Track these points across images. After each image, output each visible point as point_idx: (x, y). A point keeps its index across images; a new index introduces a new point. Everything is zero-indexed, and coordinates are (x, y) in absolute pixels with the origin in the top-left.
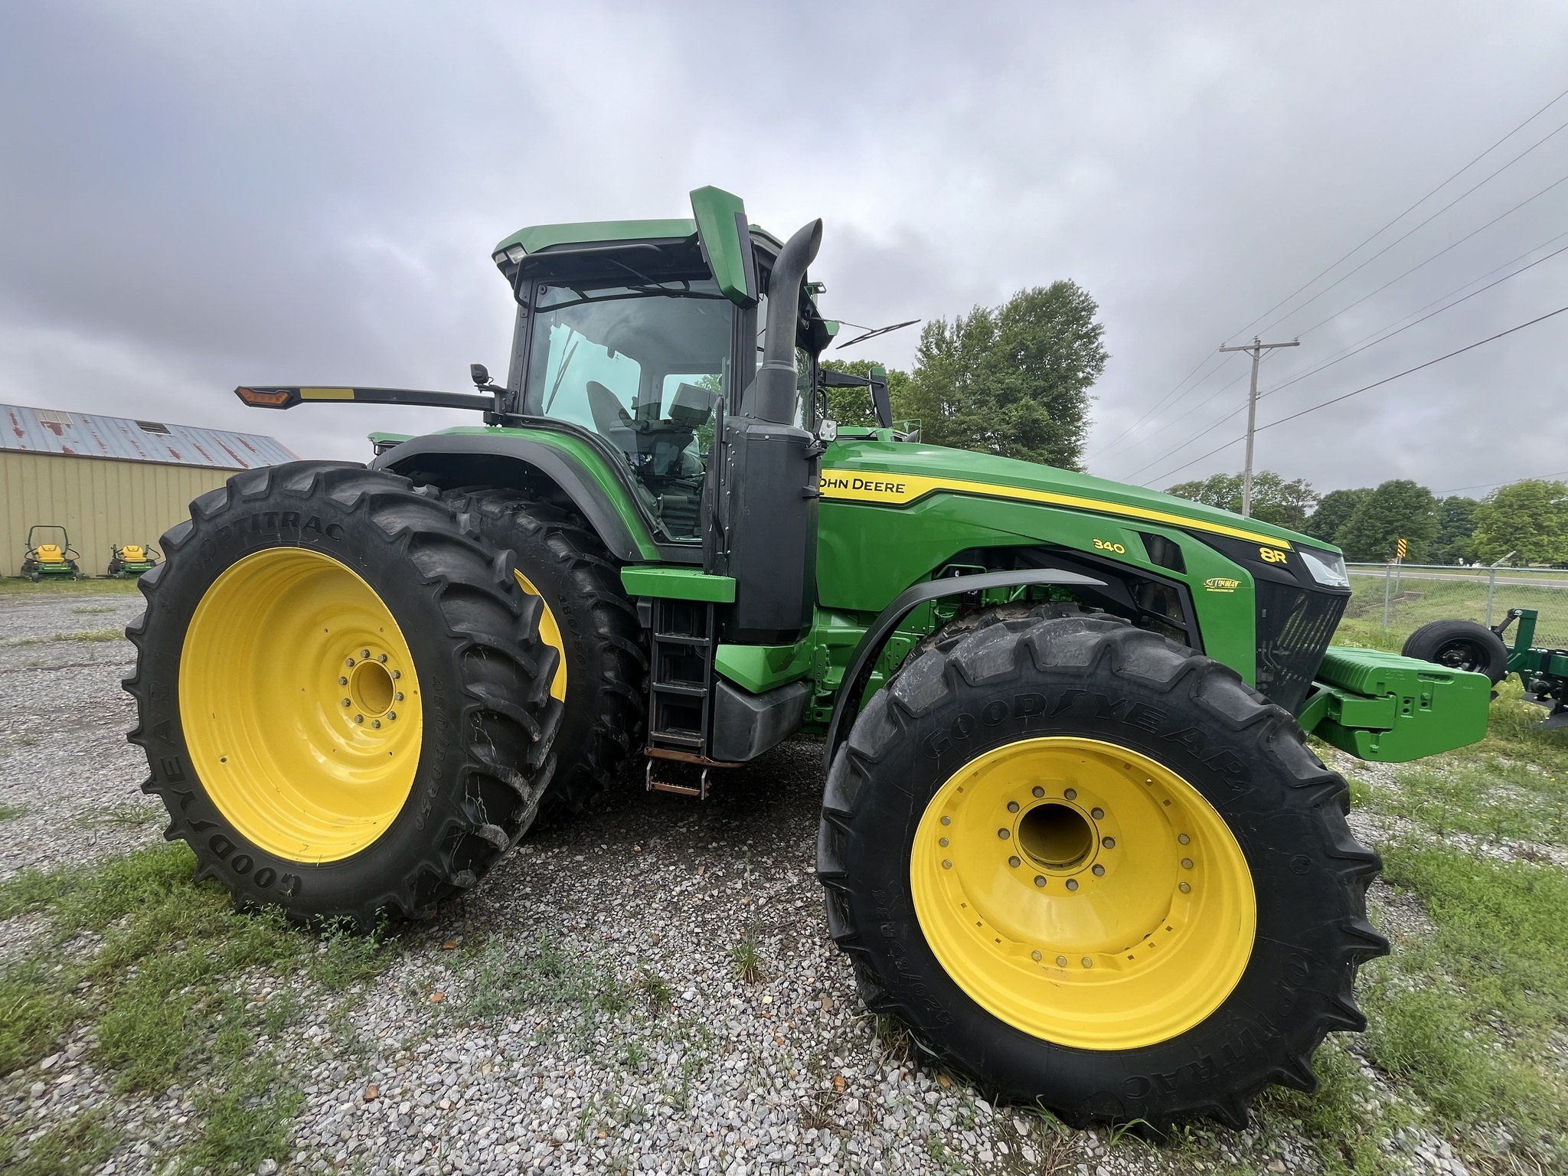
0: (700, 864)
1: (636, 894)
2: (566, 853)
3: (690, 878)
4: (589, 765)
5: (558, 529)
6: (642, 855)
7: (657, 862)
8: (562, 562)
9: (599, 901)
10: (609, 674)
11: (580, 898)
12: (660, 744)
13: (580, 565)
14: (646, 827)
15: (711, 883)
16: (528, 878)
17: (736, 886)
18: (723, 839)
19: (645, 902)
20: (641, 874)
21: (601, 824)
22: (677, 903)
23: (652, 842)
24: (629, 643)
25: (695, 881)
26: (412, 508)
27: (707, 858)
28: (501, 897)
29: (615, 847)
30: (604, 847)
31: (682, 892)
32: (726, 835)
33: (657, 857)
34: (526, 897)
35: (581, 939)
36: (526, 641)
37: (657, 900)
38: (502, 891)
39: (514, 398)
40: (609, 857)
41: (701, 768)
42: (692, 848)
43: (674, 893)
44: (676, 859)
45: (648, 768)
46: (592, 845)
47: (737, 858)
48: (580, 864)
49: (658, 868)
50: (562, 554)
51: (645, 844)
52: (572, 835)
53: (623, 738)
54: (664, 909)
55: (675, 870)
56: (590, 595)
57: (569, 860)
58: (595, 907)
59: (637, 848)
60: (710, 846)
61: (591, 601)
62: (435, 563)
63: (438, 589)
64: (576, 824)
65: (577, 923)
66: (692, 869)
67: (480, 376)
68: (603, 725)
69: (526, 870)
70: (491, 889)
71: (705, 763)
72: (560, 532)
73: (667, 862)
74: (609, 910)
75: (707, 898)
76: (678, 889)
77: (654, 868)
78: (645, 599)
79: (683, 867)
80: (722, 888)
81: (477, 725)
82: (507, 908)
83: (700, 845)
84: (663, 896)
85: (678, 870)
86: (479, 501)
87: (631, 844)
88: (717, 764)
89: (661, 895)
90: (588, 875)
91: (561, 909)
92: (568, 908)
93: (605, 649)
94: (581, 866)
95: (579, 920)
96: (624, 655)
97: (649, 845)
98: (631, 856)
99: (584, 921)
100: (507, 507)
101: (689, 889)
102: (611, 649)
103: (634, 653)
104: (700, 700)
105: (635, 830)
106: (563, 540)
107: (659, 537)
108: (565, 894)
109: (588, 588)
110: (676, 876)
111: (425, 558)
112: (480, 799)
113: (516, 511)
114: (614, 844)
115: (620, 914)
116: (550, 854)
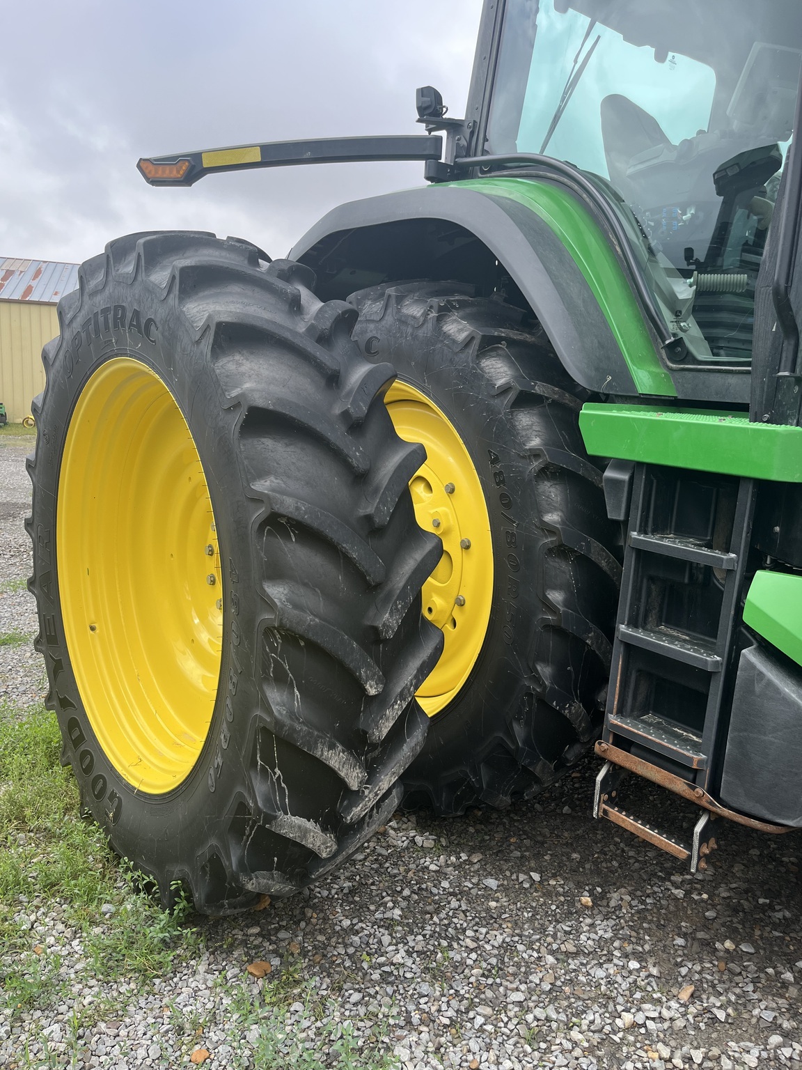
0: (688, 978)
1: (554, 994)
2: (477, 867)
3: (659, 1001)
4: (514, 741)
5: (499, 339)
6: (592, 916)
7: (612, 940)
8: (499, 395)
9: (490, 981)
10: (556, 597)
11: (462, 963)
12: (623, 742)
13: (525, 400)
14: (615, 863)
15: (697, 1028)
16: (406, 892)
17: (746, 1058)
18: (750, 939)
19: (563, 1017)
20: (575, 955)
21: (546, 831)
22: (619, 1046)
23: (615, 896)
24: (596, 545)
25: (666, 1014)
26: (236, 288)
27: (706, 969)
28: (359, 911)
29: (552, 882)
30: (536, 876)
31: (635, 1025)
32: (757, 932)
33: (616, 930)
34: (389, 925)
35: (431, 1048)
36: (368, 518)
37: (585, 1023)
38: (366, 898)
39: (472, 133)
40: (537, 898)
41: (696, 810)
42: (685, 936)
43: (619, 1022)
44: (647, 947)
45: (600, 778)
46: (521, 865)
47: (767, 991)
48: (488, 894)
49: (610, 953)
50: (500, 382)
51: (603, 896)
52: (498, 836)
53: (574, 710)
54: (590, 1050)
55: (638, 970)
56: (535, 454)
57: (475, 880)
58: (479, 989)
59: (587, 900)
60: (718, 945)
61: (536, 465)
62: (243, 374)
63: (238, 418)
64: (512, 820)
65: (439, 1011)
66: (669, 981)
67: (430, 106)
68: (537, 679)
69: (410, 874)
70: (352, 891)
71: (704, 803)
72: (503, 345)
73: (629, 948)
74: (499, 1006)
75: (678, 1062)
76: (628, 1018)
77: (602, 953)
78: (621, 464)
79: (655, 971)
80: (715, 1051)
81: (274, 650)
82: (357, 933)
83: (700, 935)
84: (598, 1021)
85: (643, 974)
86: (400, 299)
87: (580, 886)
88: (726, 812)
89: (593, 1016)
90: (492, 920)
91: (426, 970)
92: (437, 975)
93: (550, 551)
94: (488, 898)
95: (444, 1007)
96: (584, 563)
97: (609, 900)
98: (571, 911)
99: (451, 1013)
100: (431, 307)
101: (650, 1024)
102: (561, 551)
103: (603, 564)
104: (705, 676)
105: (595, 863)
106: (507, 358)
107: (677, 351)
108: (444, 943)
109: (535, 442)
110: (635, 986)
111: (231, 367)
112: (278, 772)
113: (444, 312)
114: (554, 876)
115: (511, 1026)
116: (453, 859)
